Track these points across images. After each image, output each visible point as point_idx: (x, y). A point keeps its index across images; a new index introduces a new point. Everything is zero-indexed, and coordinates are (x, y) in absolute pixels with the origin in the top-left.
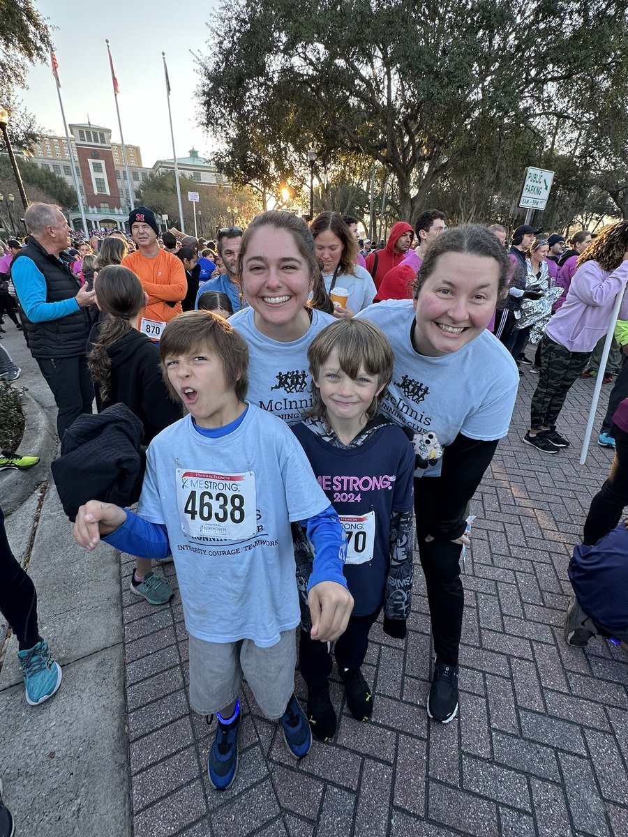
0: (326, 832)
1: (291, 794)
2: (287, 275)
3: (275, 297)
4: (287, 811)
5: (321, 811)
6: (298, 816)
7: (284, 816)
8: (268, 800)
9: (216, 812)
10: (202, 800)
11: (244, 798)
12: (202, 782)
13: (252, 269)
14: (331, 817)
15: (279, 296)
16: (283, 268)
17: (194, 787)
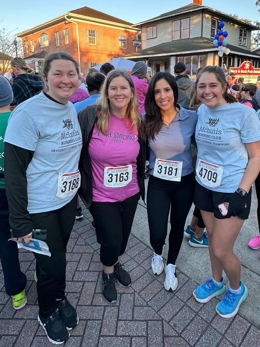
0: (158, 335)
1: (179, 343)
2: (213, 89)
3: (208, 97)
4: (178, 337)
5: (163, 342)
6: (172, 336)
7: (178, 334)
8: (188, 337)
9: (207, 326)
10: (216, 327)
11: (199, 335)
12: (221, 334)
13: (200, 87)
14: (158, 341)
15: (210, 96)
16: (211, 87)
17: (223, 330)
